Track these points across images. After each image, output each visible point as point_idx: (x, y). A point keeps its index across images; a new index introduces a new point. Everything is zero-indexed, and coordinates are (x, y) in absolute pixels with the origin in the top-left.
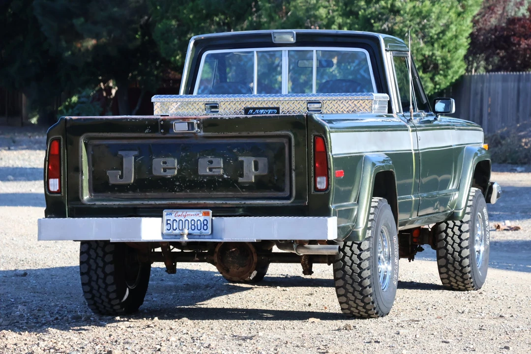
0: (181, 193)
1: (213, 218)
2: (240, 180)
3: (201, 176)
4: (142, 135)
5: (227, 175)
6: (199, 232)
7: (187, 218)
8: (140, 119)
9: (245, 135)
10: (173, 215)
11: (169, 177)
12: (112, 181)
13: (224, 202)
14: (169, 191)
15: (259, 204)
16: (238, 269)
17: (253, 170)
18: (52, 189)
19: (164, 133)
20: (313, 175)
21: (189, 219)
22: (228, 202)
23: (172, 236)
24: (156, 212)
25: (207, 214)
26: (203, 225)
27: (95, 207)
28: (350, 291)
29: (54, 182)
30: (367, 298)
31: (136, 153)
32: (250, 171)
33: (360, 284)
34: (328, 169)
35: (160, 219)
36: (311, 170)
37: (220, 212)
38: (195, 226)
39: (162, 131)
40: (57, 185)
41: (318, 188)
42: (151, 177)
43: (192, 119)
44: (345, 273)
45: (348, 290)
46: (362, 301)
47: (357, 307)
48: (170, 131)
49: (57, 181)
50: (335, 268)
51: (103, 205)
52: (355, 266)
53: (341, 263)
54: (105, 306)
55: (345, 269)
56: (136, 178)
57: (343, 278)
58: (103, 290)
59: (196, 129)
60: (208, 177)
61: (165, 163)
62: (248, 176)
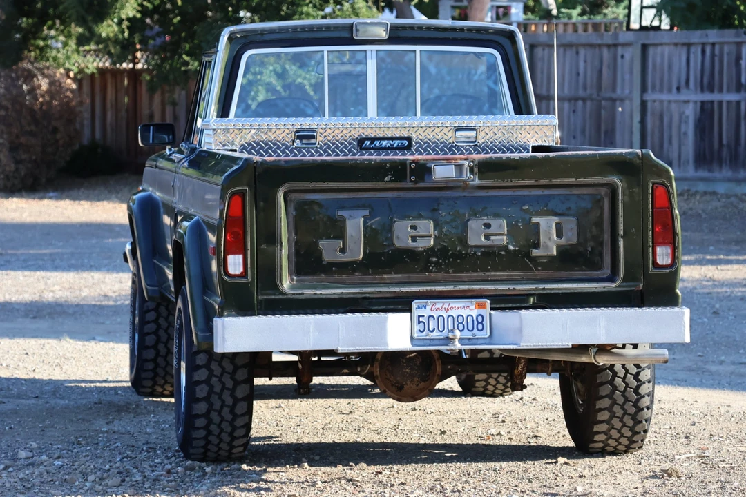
0: (439, 275)
1: (493, 312)
2: (535, 252)
3: (472, 247)
4: (381, 184)
5: (513, 246)
6: (471, 333)
7: (450, 313)
8: (378, 161)
9: (545, 183)
10: (429, 308)
11: (421, 249)
12: (327, 257)
13: (511, 287)
14: (421, 272)
15: (566, 289)
17: (555, 238)
18: (231, 271)
20: (650, 244)
21: (454, 313)
22: (517, 287)
23: (425, 341)
24: (401, 304)
25: (483, 306)
26: (476, 323)
27: (303, 297)
28: (617, 415)
29: (235, 259)
30: (640, 425)
31: (366, 212)
32: (550, 239)
33: (635, 404)
34: (674, 234)
35: (408, 315)
36: (647, 236)
37: (502, 302)
38: (464, 325)
39: (413, 178)
40: (239, 264)
41: (658, 264)
42: (391, 250)
43: (461, 159)
44: (615, 388)
45: (615, 413)
46: (632, 429)
47: (620, 438)
48: (426, 177)
49: (240, 258)
50: (598, 381)
51: (316, 294)
52: (630, 378)
53: (608, 374)
54: (220, 449)
55: (615, 383)
56: (368, 252)
57: (611, 396)
58: (228, 423)
59: (467, 175)
60: (483, 249)
61: (414, 228)
62: (547, 247)
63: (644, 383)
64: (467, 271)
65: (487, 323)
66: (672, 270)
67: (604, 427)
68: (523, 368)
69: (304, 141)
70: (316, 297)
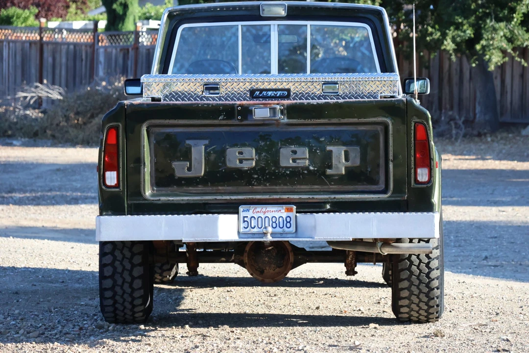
0: (260, 187)
1: (298, 215)
2: (329, 172)
3: (283, 168)
4: (216, 122)
5: (313, 167)
6: (281, 230)
7: (267, 215)
8: (214, 105)
9: (335, 122)
10: (251, 211)
11: (246, 168)
12: (179, 174)
13: (311, 197)
14: (246, 185)
15: (351, 198)
16: (274, 270)
17: (344, 161)
18: (108, 183)
19: (241, 120)
20: (413, 166)
21: (270, 215)
22: (315, 197)
23: (249, 235)
24: (231, 208)
25: (290, 210)
26: (285, 222)
27: (160, 202)
28: (415, 293)
29: (111, 175)
30: (432, 301)
31: (207, 142)
32: (340, 162)
33: (428, 285)
34: (431, 159)
35: (236, 216)
36: (411, 160)
37: (305, 207)
38: (276, 224)
39: (239, 117)
40: (114, 178)
41: (418, 181)
42: (225, 169)
43: (274, 104)
44: (412, 273)
45: (413, 292)
46: (427, 304)
47: (419, 310)
48: (249, 117)
49: (114, 174)
50: (399, 268)
51: (169, 200)
52: (423, 266)
53: (407, 263)
54: (125, 314)
55: (411, 269)
56: (207, 170)
57: (409, 279)
58: (128, 295)
59: (279, 115)
60: (291, 169)
61: (241, 153)
62: (337, 168)
63: (434, 270)
64: (280, 185)
65: (293, 222)
66: (429, 185)
67: (406, 302)
68: (352, 259)
69: (211, 92)
70: (169, 202)
